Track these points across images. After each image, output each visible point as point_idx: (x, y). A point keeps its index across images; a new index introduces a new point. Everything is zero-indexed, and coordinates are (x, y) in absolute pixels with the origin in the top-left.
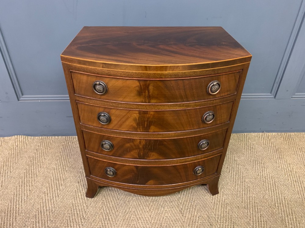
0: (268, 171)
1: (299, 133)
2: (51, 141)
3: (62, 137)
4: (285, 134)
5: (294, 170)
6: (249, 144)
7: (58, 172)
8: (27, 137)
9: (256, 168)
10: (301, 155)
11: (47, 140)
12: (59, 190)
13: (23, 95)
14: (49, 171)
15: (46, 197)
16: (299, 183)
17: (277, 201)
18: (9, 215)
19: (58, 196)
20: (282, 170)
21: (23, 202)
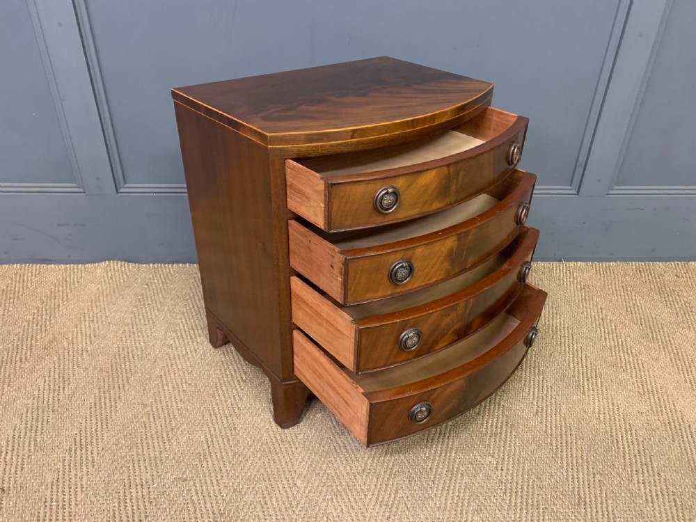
0: (562, 319)
1: (624, 263)
2: (172, 271)
3: (191, 265)
4: (599, 264)
5: (609, 318)
6: (533, 278)
8: (126, 265)
10: (624, 296)
11: (164, 270)
12: (195, 344)
13: (125, 183)
15: (175, 352)
16: (615, 335)
17: (573, 360)
18: (115, 375)
19: (196, 351)
20: (587, 318)
21: (136, 358)
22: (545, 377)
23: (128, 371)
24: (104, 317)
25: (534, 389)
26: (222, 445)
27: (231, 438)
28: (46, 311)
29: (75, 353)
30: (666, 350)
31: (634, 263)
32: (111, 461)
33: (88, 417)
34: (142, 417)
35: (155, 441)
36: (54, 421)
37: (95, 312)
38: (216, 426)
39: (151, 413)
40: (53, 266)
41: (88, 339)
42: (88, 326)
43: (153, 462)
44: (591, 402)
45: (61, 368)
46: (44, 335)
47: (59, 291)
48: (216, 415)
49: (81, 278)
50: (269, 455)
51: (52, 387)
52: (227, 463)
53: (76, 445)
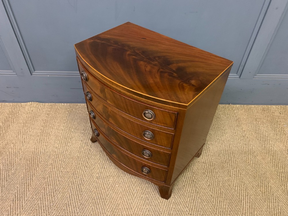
0: (226, 136)
1: (258, 106)
2: (59, 108)
3: (67, 104)
4: (246, 106)
5: (247, 136)
7: (66, 132)
8: (39, 104)
9: (218, 134)
11: (55, 106)
12: (67, 146)
13: (35, 70)
14: (59, 131)
15: (58, 151)
16: (248, 146)
17: (228, 158)
18: (33, 163)
19: (67, 151)
21: (42, 154)
22: (215, 167)
23: (38, 160)
24: (29, 132)
25: (209, 173)
26: (76, 199)
27: (80, 196)
28: (4, 128)
29: (16, 151)
30: (269, 154)
31: (262, 106)
32: (30, 207)
33: (21, 184)
34: (43, 184)
35: (48, 197)
36: (7, 186)
37: (25, 129)
38: (74, 190)
39: (47, 182)
40: (7, 104)
41: (22, 143)
42: (22, 137)
43: (47, 207)
44: (233, 181)
45: (10, 158)
46: (3, 141)
47: (10, 117)
48: (74, 184)
49: (19, 110)
50: (95, 205)
51: (6, 168)
52: (77, 208)
53: (15, 198)
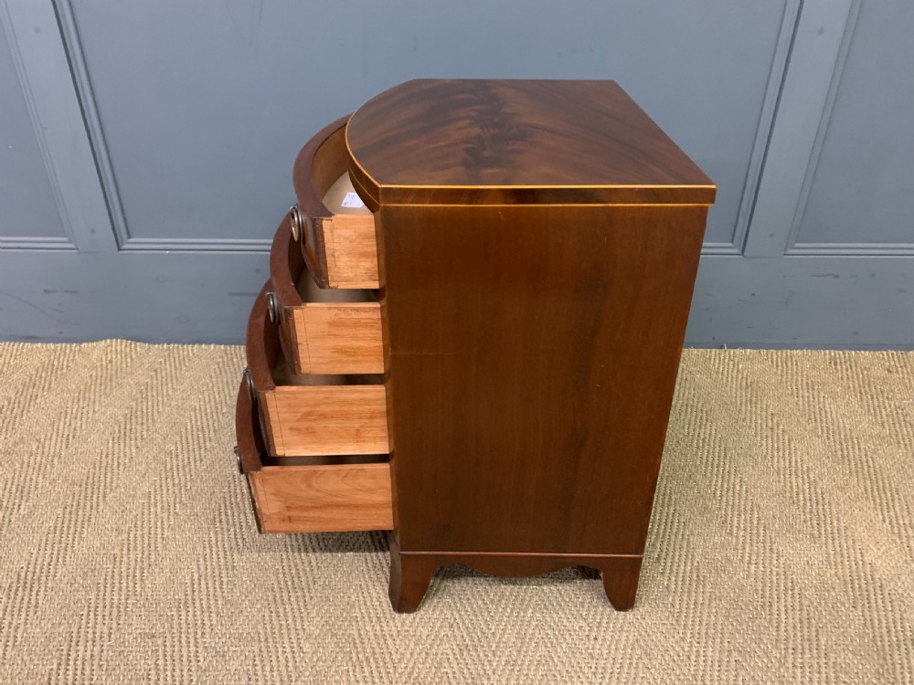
0: (714, 427)
1: (814, 351)
2: (191, 354)
3: (217, 346)
4: (777, 353)
5: (781, 427)
7: (203, 414)
8: (133, 345)
10: (808, 397)
11: (181, 352)
12: (203, 450)
13: (129, 237)
14: (183, 412)
15: (174, 461)
16: (787, 452)
17: (722, 486)
18: (89, 490)
19: (201, 461)
20: (750, 427)
21: (121, 468)
22: (678, 508)
23: (108, 485)
24: (91, 412)
25: (659, 525)
26: (212, 589)
27: (225, 580)
28: (19, 403)
29: (44, 460)
30: (860, 475)
31: (827, 351)
32: (59, 607)
33: (43, 545)
34: (113, 548)
35: (124, 581)
37: (81, 406)
38: (209, 563)
39: (126, 542)
40: (39, 345)
41: (64, 441)
42: (68, 424)
43: (115, 609)
44: (740, 547)
45: (22, 479)
46: (9, 434)
47: (41, 377)
48: (211, 547)
49: (73, 360)
50: (273, 606)
52: (213, 615)
53: (18, 582)
